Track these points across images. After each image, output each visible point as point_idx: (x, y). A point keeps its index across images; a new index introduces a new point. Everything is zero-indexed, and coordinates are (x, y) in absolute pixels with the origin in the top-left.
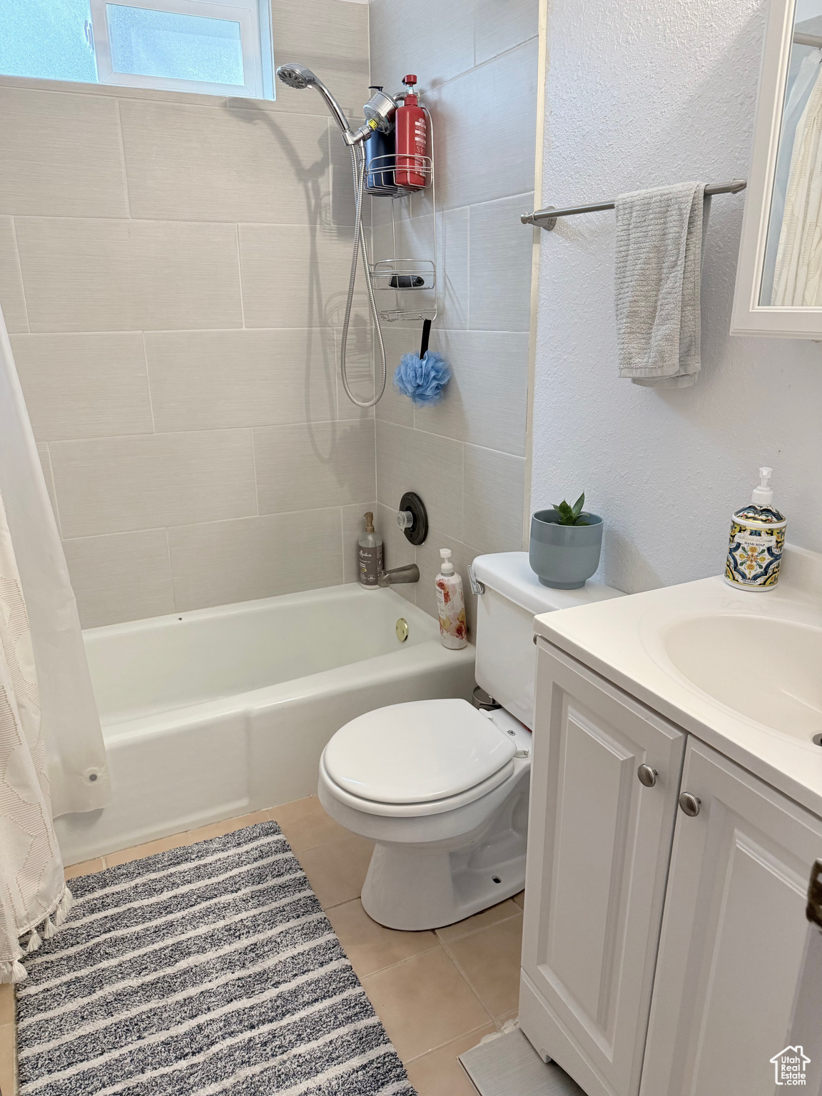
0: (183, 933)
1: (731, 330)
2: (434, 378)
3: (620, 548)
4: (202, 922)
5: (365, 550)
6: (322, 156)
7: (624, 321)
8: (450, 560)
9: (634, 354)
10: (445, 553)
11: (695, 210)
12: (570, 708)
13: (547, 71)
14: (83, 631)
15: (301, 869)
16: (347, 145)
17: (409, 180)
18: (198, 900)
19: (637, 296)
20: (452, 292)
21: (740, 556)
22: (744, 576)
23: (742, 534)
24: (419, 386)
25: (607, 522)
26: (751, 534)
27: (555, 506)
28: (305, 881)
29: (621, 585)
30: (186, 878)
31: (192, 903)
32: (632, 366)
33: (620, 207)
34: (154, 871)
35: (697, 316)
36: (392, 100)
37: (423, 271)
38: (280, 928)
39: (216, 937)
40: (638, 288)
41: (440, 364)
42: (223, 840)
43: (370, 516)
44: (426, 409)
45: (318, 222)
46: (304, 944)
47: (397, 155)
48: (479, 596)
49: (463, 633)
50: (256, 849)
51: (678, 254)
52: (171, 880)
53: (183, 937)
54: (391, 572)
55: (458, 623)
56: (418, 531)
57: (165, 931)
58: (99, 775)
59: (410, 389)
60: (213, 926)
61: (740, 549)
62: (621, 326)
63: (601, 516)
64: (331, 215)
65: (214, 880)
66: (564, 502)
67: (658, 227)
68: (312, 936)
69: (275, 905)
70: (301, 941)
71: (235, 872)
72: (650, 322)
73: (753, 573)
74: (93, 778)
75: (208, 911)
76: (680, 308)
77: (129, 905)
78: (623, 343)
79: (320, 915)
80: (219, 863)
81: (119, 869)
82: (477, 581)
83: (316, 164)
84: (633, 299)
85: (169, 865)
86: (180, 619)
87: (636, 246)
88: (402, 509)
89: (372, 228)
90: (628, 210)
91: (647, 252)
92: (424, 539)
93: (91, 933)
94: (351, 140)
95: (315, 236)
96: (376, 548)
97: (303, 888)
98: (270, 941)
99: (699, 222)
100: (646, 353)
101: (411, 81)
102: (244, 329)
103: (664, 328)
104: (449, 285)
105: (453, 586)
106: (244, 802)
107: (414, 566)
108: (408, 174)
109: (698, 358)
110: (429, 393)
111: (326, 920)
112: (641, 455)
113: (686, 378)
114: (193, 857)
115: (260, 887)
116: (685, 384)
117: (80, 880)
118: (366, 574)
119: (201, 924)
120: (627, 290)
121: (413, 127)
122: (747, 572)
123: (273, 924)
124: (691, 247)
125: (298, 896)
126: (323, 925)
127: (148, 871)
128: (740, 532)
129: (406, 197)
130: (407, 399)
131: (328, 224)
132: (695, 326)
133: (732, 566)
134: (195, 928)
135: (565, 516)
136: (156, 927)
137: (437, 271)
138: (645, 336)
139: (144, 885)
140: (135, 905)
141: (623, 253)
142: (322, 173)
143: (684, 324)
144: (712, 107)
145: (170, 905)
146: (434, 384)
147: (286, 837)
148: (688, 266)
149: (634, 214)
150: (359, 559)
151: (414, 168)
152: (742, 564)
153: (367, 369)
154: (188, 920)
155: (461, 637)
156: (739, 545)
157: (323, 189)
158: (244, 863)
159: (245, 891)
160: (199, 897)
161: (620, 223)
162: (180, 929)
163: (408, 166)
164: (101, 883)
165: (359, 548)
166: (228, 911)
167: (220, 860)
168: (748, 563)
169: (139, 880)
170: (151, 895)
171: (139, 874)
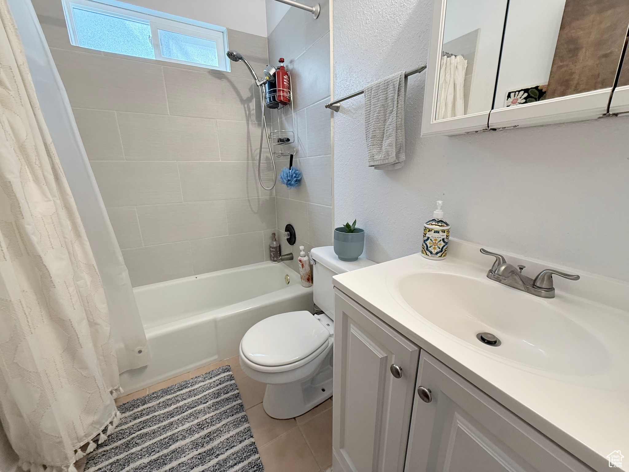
0: (177, 428)
1: (422, 134)
2: (295, 177)
3: (372, 241)
4: (187, 422)
5: (273, 248)
6: (251, 95)
7: (370, 140)
8: (304, 250)
9: (375, 155)
10: (302, 248)
11: (401, 84)
12: (352, 325)
13: (334, 45)
14: (133, 288)
15: (237, 389)
16: (257, 86)
17: (282, 99)
18: (187, 409)
19: (375, 128)
20: (301, 143)
21: (429, 243)
22: (431, 253)
23: (430, 232)
24: (289, 180)
25: (366, 232)
26: (434, 232)
27: (344, 225)
28: (238, 396)
29: (374, 259)
30: (183, 398)
31: (184, 411)
32: (375, 160)
33: (366, 90)
34: (169, 394)
35: (403, 134)
36: (275, 68)
37: (290, 136)
38: (224, 422)
39: (192, 429)
40: (376, 125)
41: (297, 172)
42: (204, 376)
43: (274, 234)
44: (293, 190)
45: (250, 120)
46: (234, 431)
47: (277, 88)
48: (314, 265)
49: (310, 280)
50: (218, 380)
51: (393, 106)
52: (177, 399)
53: (176, 431)
54: (283, 256)
55: (308, 276)
56: (292, 240)
57: (168, 428)
58: (143, 350)
59: (285, 182)
60: (191, 423)
61: (429, 240)
62: (368, 143)
63: (364, 229)
64: (255, 118)
65: (197, 397)
66: (348, 223)
67: (383, 96)
68: (238, 426)
69: (223, 409)
70: (232, 429)
71: (207, 392)
72: (381, 139)
73: (436, 251)
74: (140, 352)
75: (191, 415)
76: (395, 131)
77: (153, 414)
78: (370, 150)
79: (243, 414)
80: (200, 388)
81: (153, 394)
82: (313, 259)
83: (248, 98)
84: (373, 130)
85: (177, 391)
86: (196, 278)
87: (374, 106)
88: (286, 231)
89: (271, 124)
90: (370, 91)
91: (379, 108)
92: (294, 242)
93: (131, 432)
94: (259, 84)
95: (249, 126)
96: (277, 247)
97: (237, 399)
98: (218, 430)
99: (403, 90)
100: (380, 154)
101: (282, 61)
102: (220, 161)
103: (388, 141)
104: (300, 141)
105: (305, 261)
106: (216, 357)
107: (291, 254)
108: (282, 97)
109: (404, 154)
110: (293, 183)
111: (246, 417)
112: (379, 202)
113: (399, 164)
114: (189, 386)
115: (218, 400)
116: (398, 167)
117: (133, 401)
118: (273, 257)
119: (186, 423)
120: (370, 127)
121: (283, 78)
122: (433, 251)
123: (220, 420)
124: (399, 102)
125: (234, 403)
126: (244, 419)
127: (167, 394)
128: (429, 232)
129: (283, 108)
130: (285, 186)
131: (254, 121)
132: (402, 139)
133: (425, 248)
134: (183, 425)
135: (348, 229)
136: (164, 426)
137: (295, 136)
138: (380, 146)
139: (164, 402)
140: (156, 414)
141: (369, 111)
142: (251, 101)
143: (397, 138)
144: (405, 42)
145: (173, 413)
146: (295, 179)
147: (233, 373)
148: (398, 111)
149: (373, 92)
150: (271, 251)
151: (284, 94)
152: (430, 247)
153: (271, 177)
154: (180, 420)
155: (309, 282)
156: (428, 238)
157: (251, 108)
158: (212, 387)
159: (210, 402)
160: (188, 407)
161: (367, 98)
162: (176, 426)
163: (281, 93)
164: (143, 403)
165: (271, 247)
166: (200, 414)
167: (201, 386)
168: (433, 246)
169: (162, 400)
170: (165, 408)
171: (162, 396)
